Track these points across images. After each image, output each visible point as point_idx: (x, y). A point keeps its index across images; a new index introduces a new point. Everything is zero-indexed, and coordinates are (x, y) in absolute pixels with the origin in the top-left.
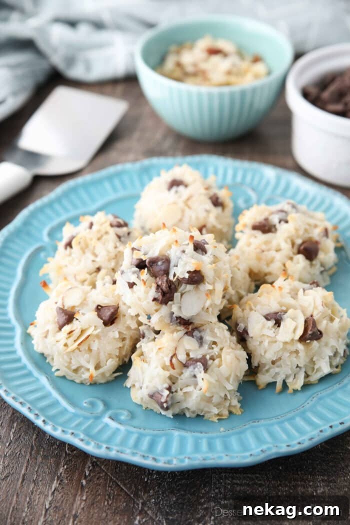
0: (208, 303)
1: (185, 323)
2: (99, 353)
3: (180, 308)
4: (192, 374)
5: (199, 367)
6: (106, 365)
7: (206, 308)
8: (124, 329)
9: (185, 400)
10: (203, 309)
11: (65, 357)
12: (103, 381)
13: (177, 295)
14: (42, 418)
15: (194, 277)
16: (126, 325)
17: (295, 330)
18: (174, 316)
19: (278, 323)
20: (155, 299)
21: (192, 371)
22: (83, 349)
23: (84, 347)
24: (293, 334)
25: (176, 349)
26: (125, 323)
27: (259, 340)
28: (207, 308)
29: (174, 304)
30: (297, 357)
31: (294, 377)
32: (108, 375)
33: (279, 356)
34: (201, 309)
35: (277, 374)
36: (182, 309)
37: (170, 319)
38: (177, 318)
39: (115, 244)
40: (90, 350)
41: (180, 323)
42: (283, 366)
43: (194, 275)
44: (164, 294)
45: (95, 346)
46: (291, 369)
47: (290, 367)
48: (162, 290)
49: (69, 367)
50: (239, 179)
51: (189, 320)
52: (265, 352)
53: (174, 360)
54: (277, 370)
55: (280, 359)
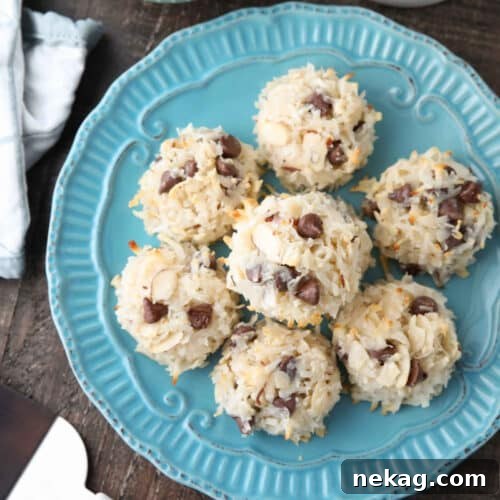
5: (285, 413)
14: (121, 426)
16: (218, 330)
24: (395, 381)
25: (265, 385)
39: (219, 201)
50: (398, 56)
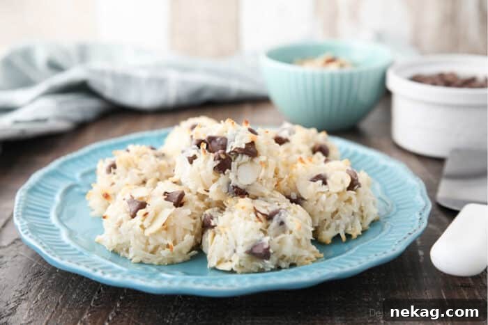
0: (262, 174)
1: (240, 193)
3: (237, 177)
4: (279, 221)
7: (260, 178)
10: (258, 179)
15: (250, 148)
18: (231, 185)
19: (324, 182)
27: (316, 198)
28: (261, 180)
29: (231, 172)
33: (336, 208)
34: (255, 179)
35: (338, 227)
37: (227, 189)
38: (234, 187)
41: (236, 192)
42: (342, 216)
43: (250, 146)
44: (222, 161)
48: (220, 158)
51: (244, 190)
52: (324, 207)
54: (338, 222)
55: (338, 210)
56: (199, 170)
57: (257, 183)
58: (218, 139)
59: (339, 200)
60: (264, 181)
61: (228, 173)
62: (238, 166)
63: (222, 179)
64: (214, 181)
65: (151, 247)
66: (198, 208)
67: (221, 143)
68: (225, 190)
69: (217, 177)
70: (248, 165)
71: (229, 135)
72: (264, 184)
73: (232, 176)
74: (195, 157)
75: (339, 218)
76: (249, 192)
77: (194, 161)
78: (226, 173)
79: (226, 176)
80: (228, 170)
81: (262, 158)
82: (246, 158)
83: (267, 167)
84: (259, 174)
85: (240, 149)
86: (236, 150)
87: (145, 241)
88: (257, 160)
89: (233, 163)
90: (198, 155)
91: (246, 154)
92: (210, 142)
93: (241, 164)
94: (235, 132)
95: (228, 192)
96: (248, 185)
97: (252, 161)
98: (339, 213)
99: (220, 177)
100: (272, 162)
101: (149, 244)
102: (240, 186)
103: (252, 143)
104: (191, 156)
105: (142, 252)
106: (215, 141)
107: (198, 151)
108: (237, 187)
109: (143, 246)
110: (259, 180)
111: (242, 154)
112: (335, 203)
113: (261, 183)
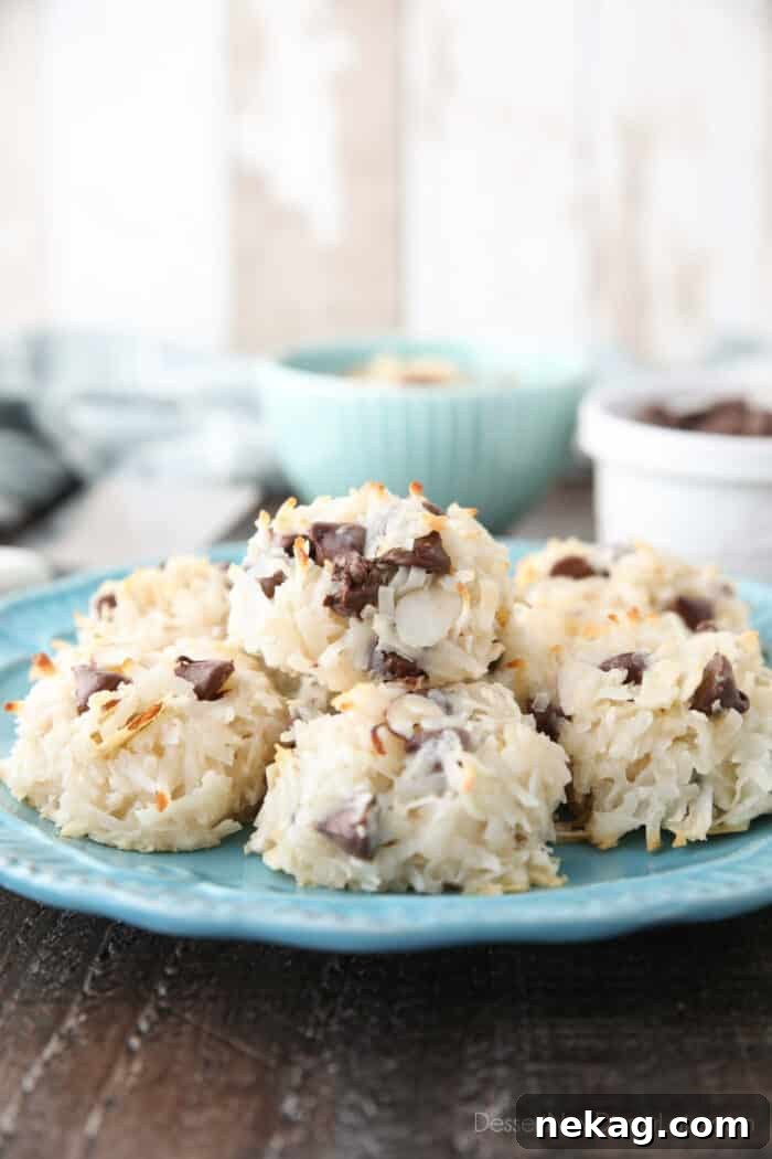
0: (463, 620)
1: (404, 670)
2: (181, 759)
3: (393, 626)
4: (432, 759)
5: (448, 739)
6: (201, 784)
7: (458, 632)
8: (249, 710)
9: (414, 833)
10: (451, 632)
11: (94, 772)
12: (188, 842)
13: (386, 593)
15: (428, 548)
16: (252, 704)
17: (680, 682)
18: (378, 648)
19: (634, 676)
20: (330, 601)
21: (431, 753)
22: (141, 743)
23: (144, 740)
24: (676, 689)
25: (385, 714)
26: (250, 699)
27: (591, 716)
28: (461, 635)
29: (378, 612)
30: (693, 747)
31: (685, 812)
32: (203, 820)
33: (645, 751)
34: (446, 633)
35: (643, 805)
36: (398, 628)
37: (367, 660)
38: (386, 655)
40: (159, 751)
41: (392, 670)
42: (658, 777)
43: (427, 544)
44: (353, 584)
45: (172, 737)
46: (679, 784)
47: (675, 777)
48: (348, 573)
49: (100, 803)
51: (415, 662)
52: (608, 746)
53: (382, 732)
54: (643, 792)
55: (648, 757)
56: (291, 609)
57: (450, 646)
58: (340, 531)
59: (656, 732)
60: (470, 638)
61: (371, 617)
62: (397, 598)
63: (355, 632)
64: (332, 639)
65: (114, 799)
66: (260, 710)
67: (349, 539)
68: (360, 663)
69: (340, 627)
70: (425, 596)
71: (368, 521)
72: (469, 646)
73: (379, 625)
74: (278, 579)
75: (651, 782)
76: (427, 669)
77: (277, 589)
78: (364, 614)
79: (365, 623)
80: (369, 608)
81: (464, 575)
82: (417, 576)
83: (475, 601)
84: (455, 620)
85: (400, 553)
86: (391, 557)
87: (101, 781)
88: (447, 583)
89: (382, 589)
90: (287, 572)
91: (419, 565)
92: (320, 539)
93: (405, 594)
94: (385, 511)
95: (370, 668)
96: (426, 649)
97: (434, 585)
98: (652, 766)
99: (348, 627)
100: (488, 586)
101: (110, 791)
102: (404, 653)
103: (434, 537)
104: (270, 573)
105: (90, 808)
106: (334, 535)
107: (287, 563)
108: (393, 654)
109: (94, 793)
110: (457, 638)
111: (408, 566)
112: (643, 737)
113: (461, 645)
